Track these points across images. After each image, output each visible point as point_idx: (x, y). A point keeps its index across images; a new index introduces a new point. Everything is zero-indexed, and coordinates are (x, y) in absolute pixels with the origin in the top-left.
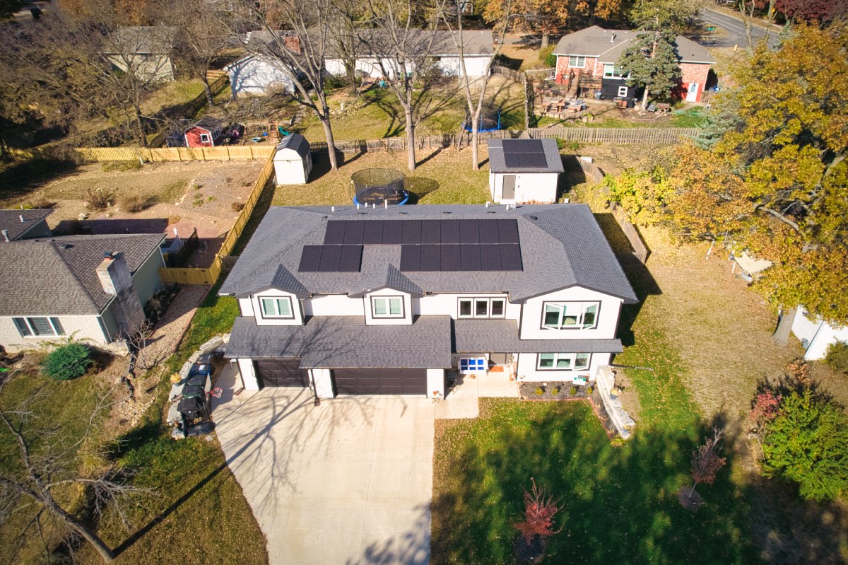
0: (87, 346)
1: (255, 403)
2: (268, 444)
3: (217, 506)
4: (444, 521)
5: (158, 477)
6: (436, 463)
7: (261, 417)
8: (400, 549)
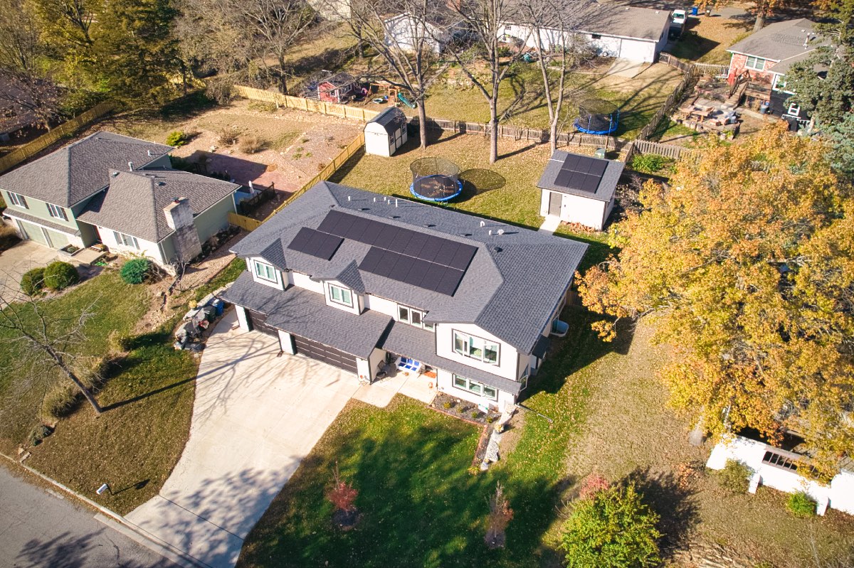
0: (150, 262)
1: (241, 340)
2: (229, 373)
3: (173, 405)
4: (304, 474)
5: (150, 371)
6: (329, 430)
7: (237, 352)
8: (264, 480)
